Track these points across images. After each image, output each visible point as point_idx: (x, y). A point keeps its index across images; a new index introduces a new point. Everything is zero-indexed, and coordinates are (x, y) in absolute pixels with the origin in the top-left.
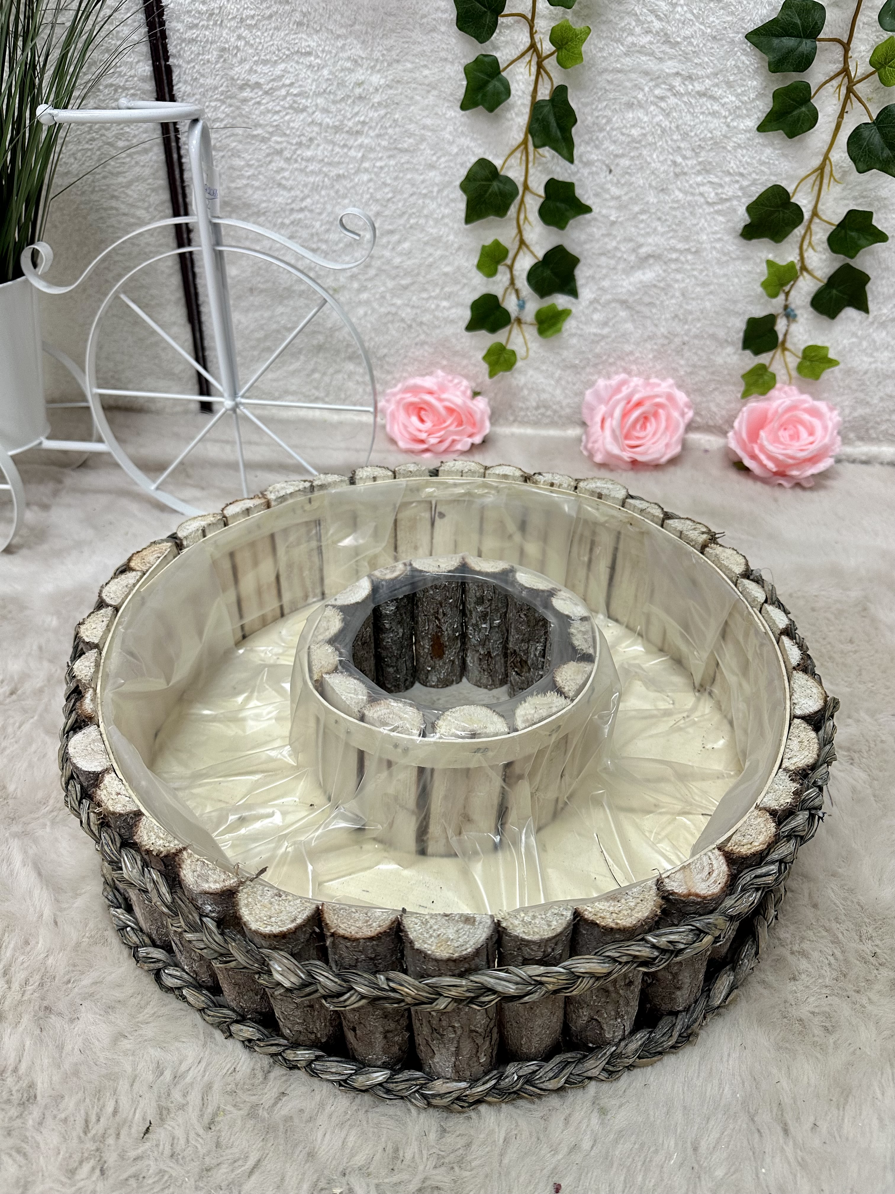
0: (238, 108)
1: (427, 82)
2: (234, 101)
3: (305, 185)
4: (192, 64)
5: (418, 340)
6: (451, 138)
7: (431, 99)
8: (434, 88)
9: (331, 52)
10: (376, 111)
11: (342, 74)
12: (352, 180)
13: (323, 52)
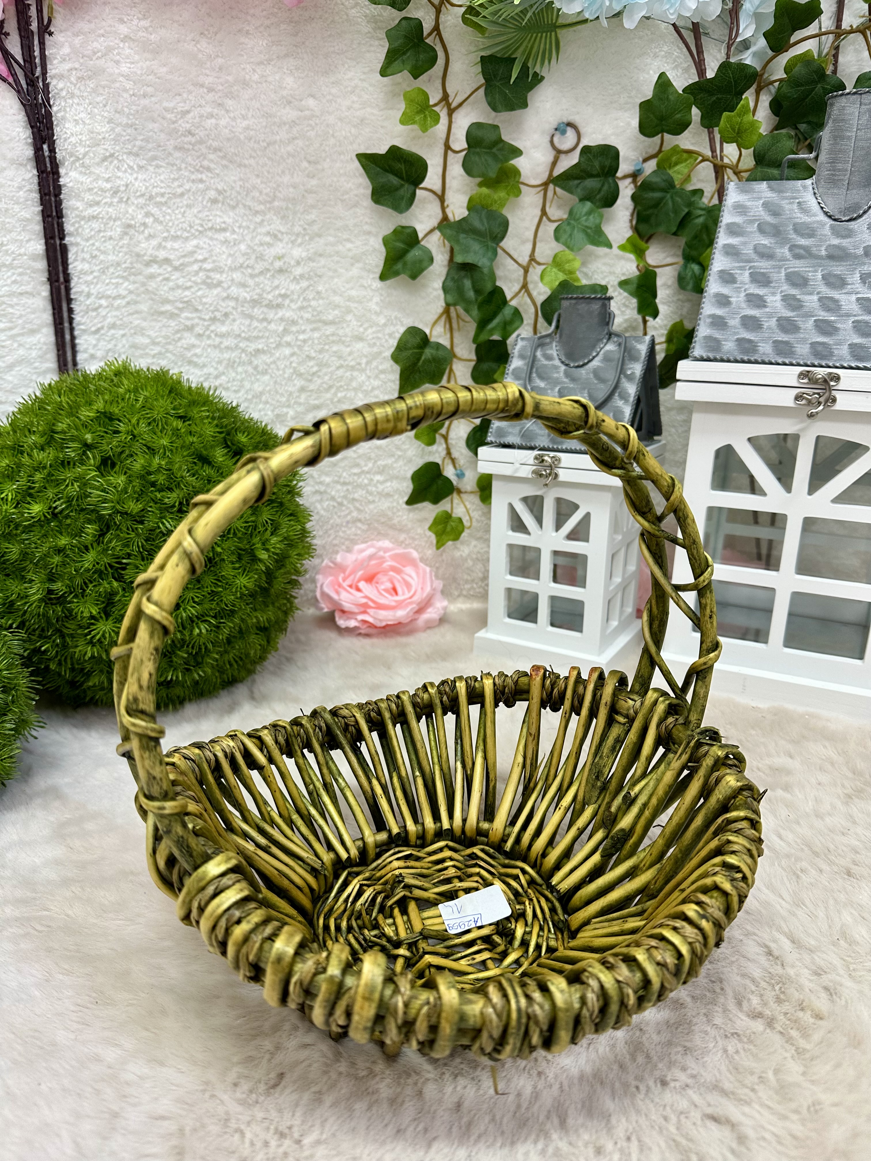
0: (143, 284)
1: (350, 254)
2: (140, 278)
3: (220, 362)
4: (91, 242)
5: (349, 518)
6: (377, 309)
7: (355, 271)
8: (358, 261)
9: (249, 227)
10: (298, 283)
11: (261, 248)
12: (272, 355)
13: (240, 227)
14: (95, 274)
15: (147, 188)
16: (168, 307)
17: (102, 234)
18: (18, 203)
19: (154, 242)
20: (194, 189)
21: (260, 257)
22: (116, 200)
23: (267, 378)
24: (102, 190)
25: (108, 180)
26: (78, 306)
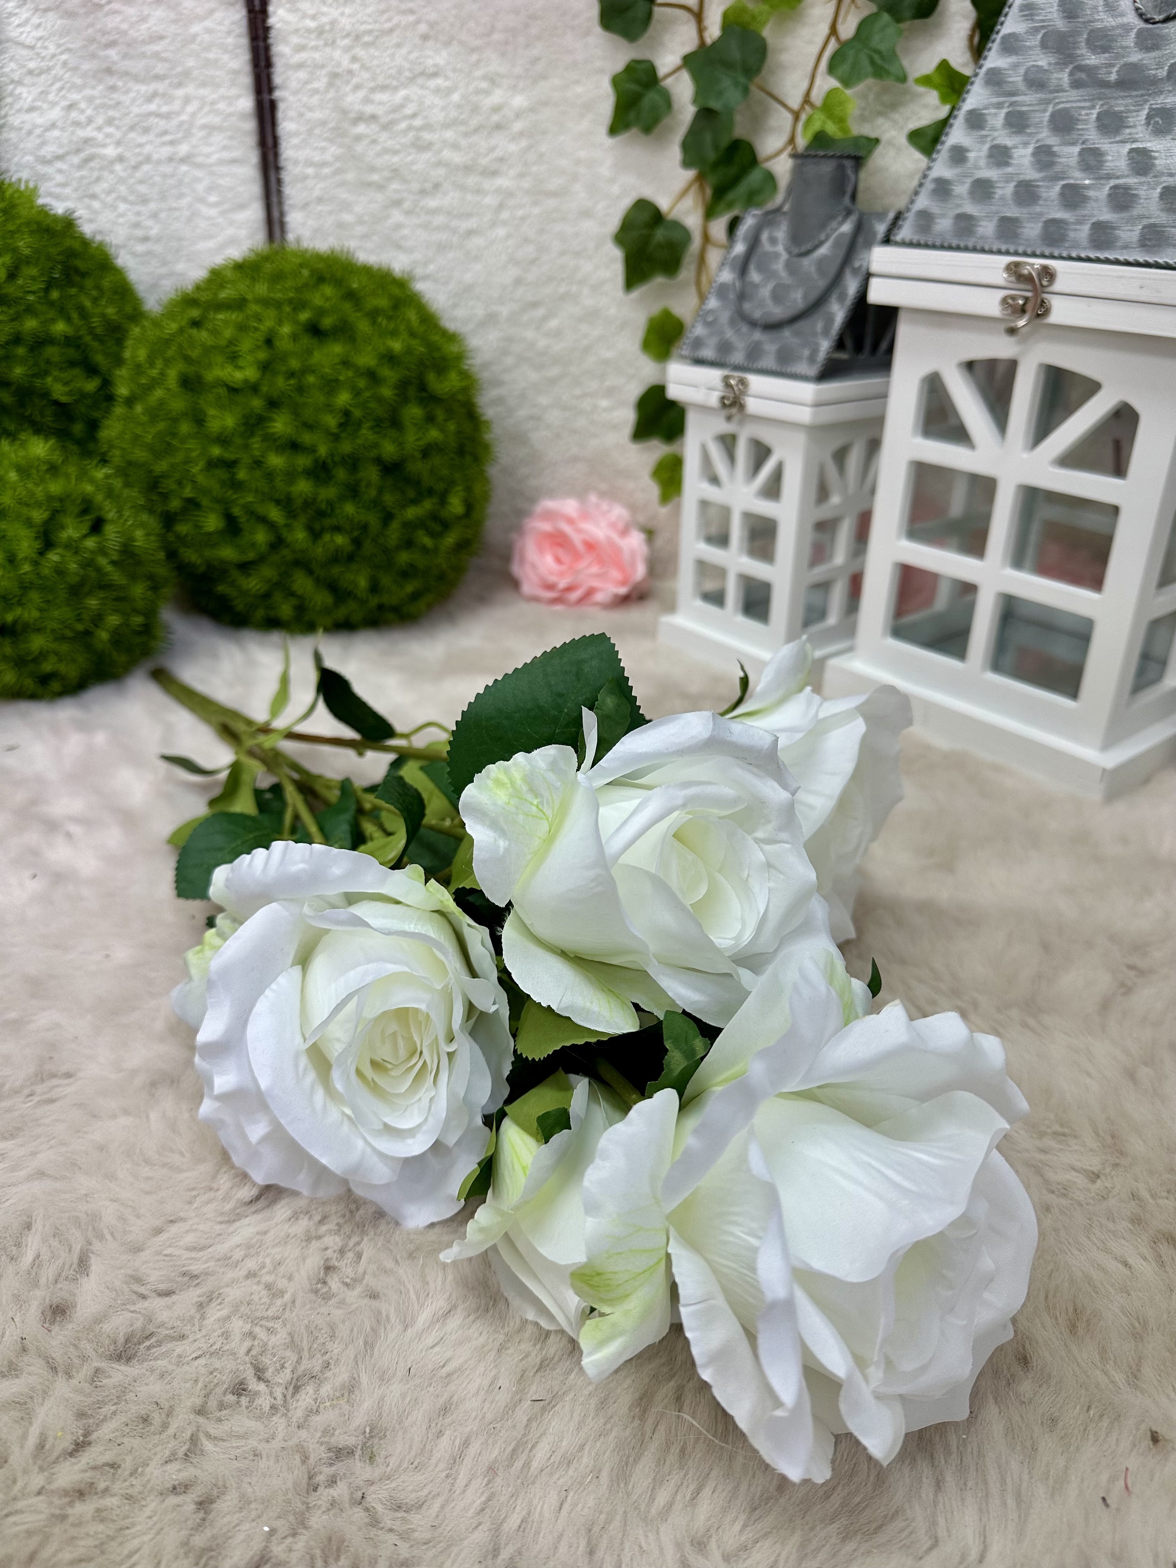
0: (350, 148)
2: (347, 140)
3: (428, 246)
4: (298, 96)
7: (585, 125)
8: (588, 111)
9: (463, 71)
10: (517, 143)
11: (477, 98)
12: (486, 237)
13: (454, 70)
14: (302, 137)
15: (353, 25)
16: (375, 177)
17: (309, 87)
18: (226, 51)
19: (361, 94)
20: (403, 23)
21: (476, 109)
22: (321, 43)
23: (478, 267)
24: (309, 31)
25: (314, 17)
26: (287, 176)
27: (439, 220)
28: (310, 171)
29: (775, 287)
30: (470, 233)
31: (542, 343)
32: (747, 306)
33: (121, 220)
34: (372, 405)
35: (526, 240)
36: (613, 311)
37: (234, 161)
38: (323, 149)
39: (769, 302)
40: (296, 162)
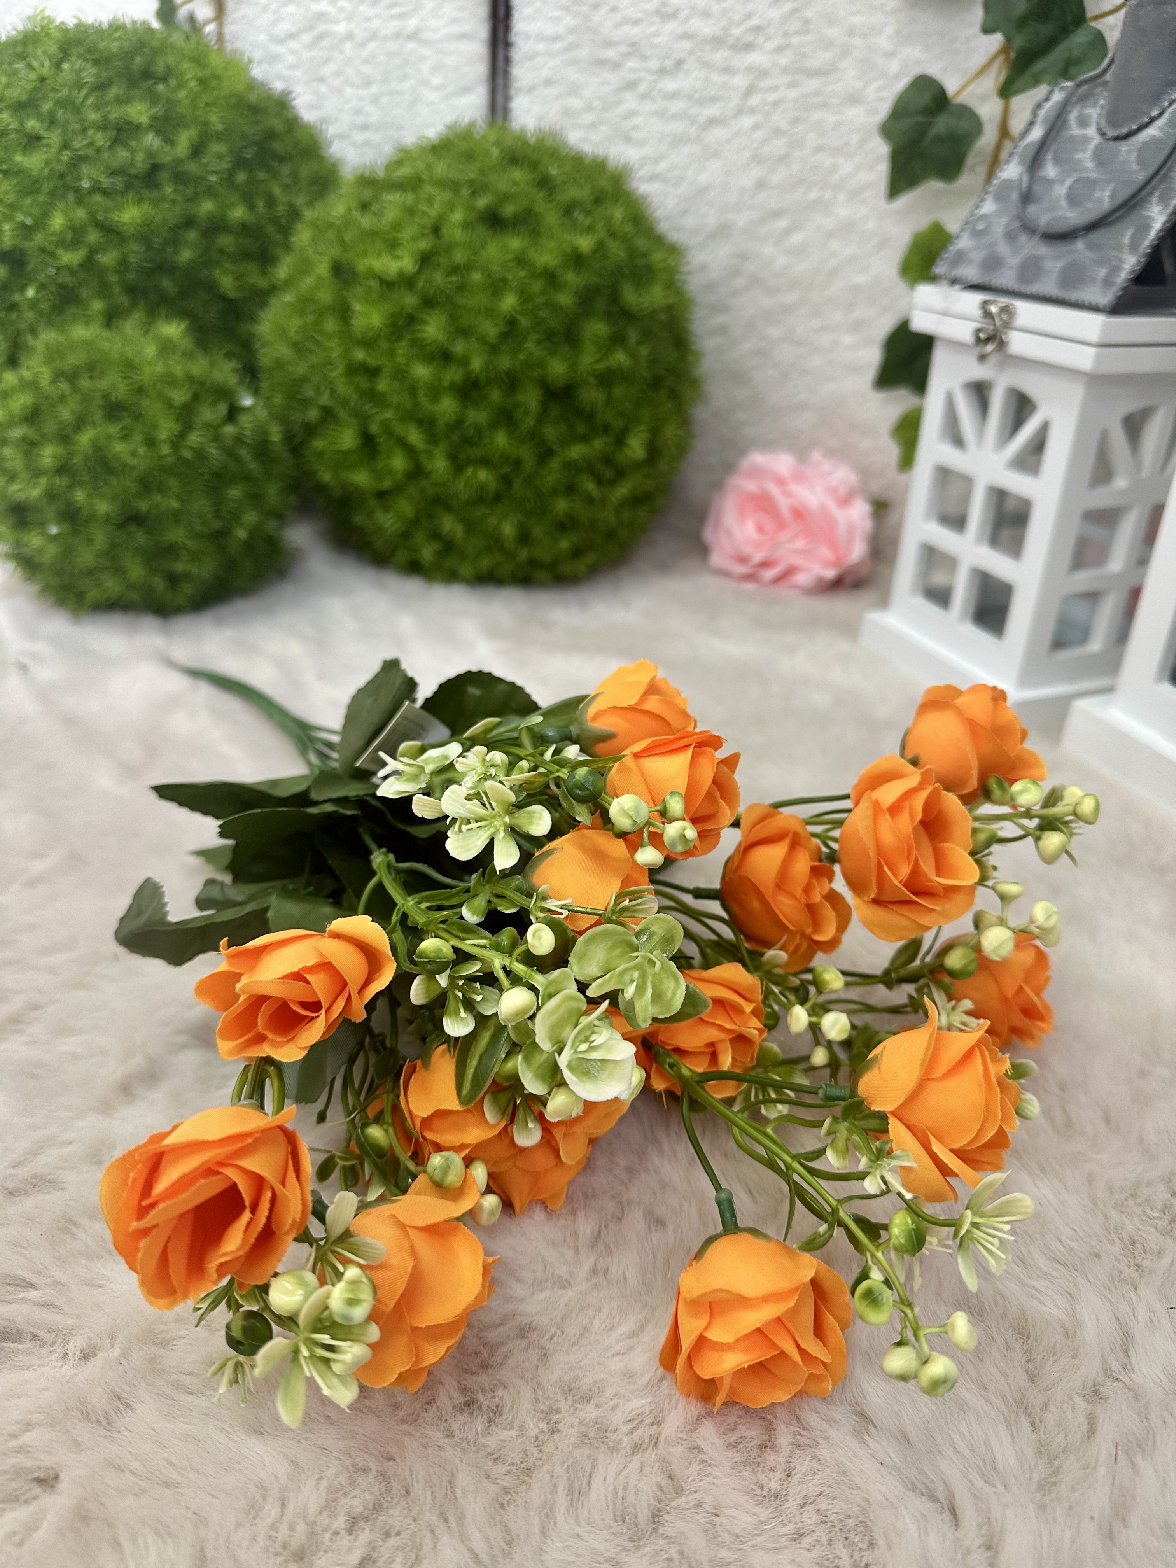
26: (516, 54)
27: (677, 106)
28: (541, 47)
29: (1075, 181)
30: (712, 122)
31: (781, 261)
32: (1032, 209)
33: (347, 107)
34: (543, 314)
35: (777, 132)
36: (871, 225)
37: (462, 36)
38: (557, 20)
39: (1063, 203)
40: (527, 37)
